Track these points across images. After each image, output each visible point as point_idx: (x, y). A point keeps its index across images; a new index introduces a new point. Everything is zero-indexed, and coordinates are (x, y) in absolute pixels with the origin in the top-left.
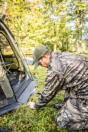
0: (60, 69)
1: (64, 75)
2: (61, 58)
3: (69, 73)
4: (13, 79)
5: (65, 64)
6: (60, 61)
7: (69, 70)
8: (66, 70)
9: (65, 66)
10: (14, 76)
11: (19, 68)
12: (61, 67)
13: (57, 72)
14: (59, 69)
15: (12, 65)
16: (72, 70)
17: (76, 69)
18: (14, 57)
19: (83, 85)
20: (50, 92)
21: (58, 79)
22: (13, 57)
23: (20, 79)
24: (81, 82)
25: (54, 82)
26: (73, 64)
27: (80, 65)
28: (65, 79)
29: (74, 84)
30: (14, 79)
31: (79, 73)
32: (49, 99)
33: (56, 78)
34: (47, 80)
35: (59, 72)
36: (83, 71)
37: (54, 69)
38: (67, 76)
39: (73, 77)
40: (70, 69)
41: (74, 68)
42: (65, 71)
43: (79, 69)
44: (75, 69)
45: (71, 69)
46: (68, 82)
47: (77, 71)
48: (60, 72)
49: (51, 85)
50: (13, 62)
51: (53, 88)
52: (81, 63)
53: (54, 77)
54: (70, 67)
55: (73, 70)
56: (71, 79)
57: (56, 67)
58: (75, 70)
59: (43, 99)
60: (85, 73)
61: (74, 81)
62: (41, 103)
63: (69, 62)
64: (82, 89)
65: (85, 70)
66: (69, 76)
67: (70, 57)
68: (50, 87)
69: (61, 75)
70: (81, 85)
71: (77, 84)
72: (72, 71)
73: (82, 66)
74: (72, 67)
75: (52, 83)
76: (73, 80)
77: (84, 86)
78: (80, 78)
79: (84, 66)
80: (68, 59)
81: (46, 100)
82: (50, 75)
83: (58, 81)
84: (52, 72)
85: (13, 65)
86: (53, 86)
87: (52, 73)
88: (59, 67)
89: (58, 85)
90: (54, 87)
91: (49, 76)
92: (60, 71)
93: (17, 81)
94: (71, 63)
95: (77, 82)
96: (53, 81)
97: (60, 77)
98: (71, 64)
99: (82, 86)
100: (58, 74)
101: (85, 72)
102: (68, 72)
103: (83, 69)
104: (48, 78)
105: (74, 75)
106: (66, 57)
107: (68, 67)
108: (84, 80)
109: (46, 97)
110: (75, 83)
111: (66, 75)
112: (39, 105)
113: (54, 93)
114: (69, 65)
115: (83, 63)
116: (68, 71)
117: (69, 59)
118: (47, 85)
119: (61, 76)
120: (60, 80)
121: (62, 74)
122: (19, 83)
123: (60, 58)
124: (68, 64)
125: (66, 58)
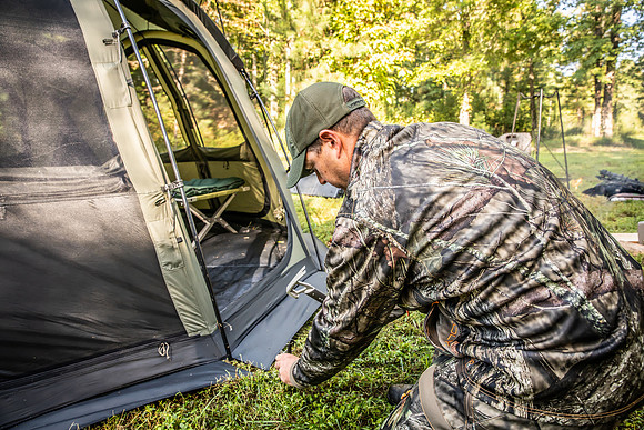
0: (390, 213)
1: (408, 243)
2: (404, 157)
3: (429, 237)
4: (232, 258)
5: (414, 191)
6: (397, 176)
7: (432, 222)
8: (420, 222)
9: (414, 202)
10: (242, 246)
11: (267, 208)
12: (397, 203)
13: (377, 225)
14: (385, 216)
15: (237, 194)
16: (446, 223)
17: (466, 220)
18: (248, 161)
19: (489, 294)
20: (348, 314)
21: (379, 261)
22: (242, 157)
23: (263, 261)
24: (481, 283)
25: (362, 270)
26: (457, 194)
27: (486, 202)
28: (413, 263)
29: (451, 288)
30: (237, 261)
31: (480, 238)
32: (343, 348)
33: (372, 252)
34: (333, 261)
35: (383, 228)
36: (496, 231)
37: (362, 213)
38: (423, 250)
39: (447, 256)
40: (437, 216)
41: (456, 215)
42: (412, 225)
43: (481, 221)
44: (461, 220)
45: (442, 219)
46: (425, 277)
47: (470, 227)
48: (389, 230)
49: (348, 284)
50: (240, 182)
51: (360, 296)
52: (494, 192)
53: (363, 250)
54: (440, 208)
55: (453, 224)
56: (437, 265)
57: (373, 206)
58: (462, 224)
59: (320, 346)
60: (507, 242)
61: (454, 272)
62: (313, 361)
63: (436, 184)
64: (486, 314)
65: (507, 226)
66: (430, 250)
67: (450, 156)
68: (344, 292)
69: (396, 243)
70: (482, 295)
71: (464, 290)
72: (446, 230)
73: (494, 210)
74: (449, 206)
75: (353, 275)
76: (448, 270)
77: (496, 299)
78: (478, 263)
79: (510, 210)
80: (435, 166)
81: (333, 347)
82: (347, 241)
83: (380, 269)
84: (355, 224)
85: (241, 193)
86: (359, 289)
87: (352, 230)
88: (387, 203)
89: (382, 288)
90: (364, 295)
91: (339, 243)
92: (390, 225)
93: (247, 266)
94: (446, 186)
95: (467, 281)
96: (358, 269)
97: (391, 253)
98: (445, 194)
99: (484, 300)
100: (380, 238)
101: (508, 236)
102: (428, 231)
103: (499, 223)
104: (338, 250)
105: (454, 248)
106: (430, 156)
107: (429, 208)
108: (496, 273)
109: (331, 336)
110: (454, 286)
111: (418, 245)
112: (310, 371)
113: (363, 320)
114: (434, 197)
115: (509, 192)
116: (426, 226)
117: (442, 165)
118: (334, 282)
119: (393, 246)
120: (389, 264)
121: (397, 238)
122: (256, 277)
123: (400, 158)
124: (430, 193)
125: (426, 164)
